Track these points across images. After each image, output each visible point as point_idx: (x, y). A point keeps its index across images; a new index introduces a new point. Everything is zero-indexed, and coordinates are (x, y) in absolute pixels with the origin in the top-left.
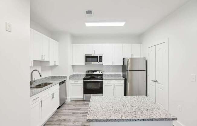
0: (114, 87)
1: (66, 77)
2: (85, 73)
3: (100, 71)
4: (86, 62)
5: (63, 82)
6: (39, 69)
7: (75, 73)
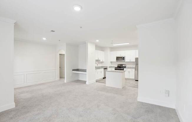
0: (129, 72)
1: (107, 67)
2: (117, 66)
3: (124, 65)
4: (117, 60)
5: (106, 69)
6: (97, 63)
7: (112, 66)
